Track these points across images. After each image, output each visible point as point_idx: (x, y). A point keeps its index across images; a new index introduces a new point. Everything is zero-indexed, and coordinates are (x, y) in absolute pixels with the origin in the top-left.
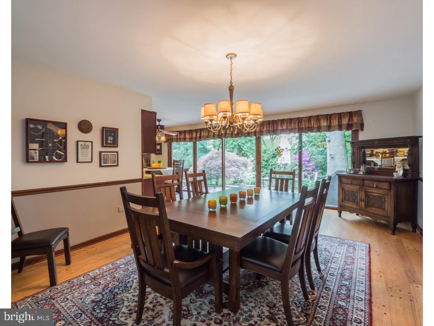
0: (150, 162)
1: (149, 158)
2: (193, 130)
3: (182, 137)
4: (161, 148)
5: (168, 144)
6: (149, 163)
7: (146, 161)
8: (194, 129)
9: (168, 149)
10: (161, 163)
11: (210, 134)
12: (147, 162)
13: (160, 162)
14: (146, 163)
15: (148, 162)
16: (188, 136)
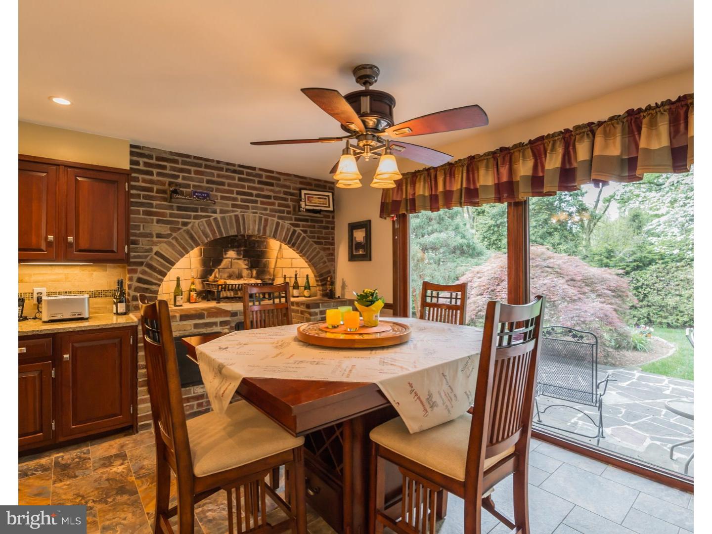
0: (333, 283)
1: (329, 272)
2: (521, 145)
3: (457, 184)
4: (368, 237)
5: (394, 222)
6: (329, 287)
7: (321, 281)
8: (526, 141)
9: (395, 242)
10: (373, 307)
11: (642, 144)
12: (322, 285)
13: (372, 302)
14: (321, 288)
15: (325, 284)
16: (486, 179)
